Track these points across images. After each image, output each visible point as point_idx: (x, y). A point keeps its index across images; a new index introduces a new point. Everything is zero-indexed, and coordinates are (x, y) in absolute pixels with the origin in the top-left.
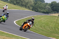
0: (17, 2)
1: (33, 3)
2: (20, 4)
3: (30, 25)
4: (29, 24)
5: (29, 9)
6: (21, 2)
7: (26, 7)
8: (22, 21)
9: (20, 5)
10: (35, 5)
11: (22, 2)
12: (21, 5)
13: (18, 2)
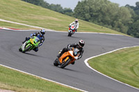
0: (91, 15)
1: (130, 16)
2: (100, 20)
3: (75, 56)
4: (71, 52)
5: (121, 31)
6: (101, 16)
7: (113, 27)
8: (104, 59)
9: (99, 22)
10: (135, 21)
11: (104, 14)
12: (102, 21)
13: (94, 14)
